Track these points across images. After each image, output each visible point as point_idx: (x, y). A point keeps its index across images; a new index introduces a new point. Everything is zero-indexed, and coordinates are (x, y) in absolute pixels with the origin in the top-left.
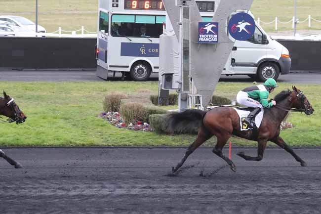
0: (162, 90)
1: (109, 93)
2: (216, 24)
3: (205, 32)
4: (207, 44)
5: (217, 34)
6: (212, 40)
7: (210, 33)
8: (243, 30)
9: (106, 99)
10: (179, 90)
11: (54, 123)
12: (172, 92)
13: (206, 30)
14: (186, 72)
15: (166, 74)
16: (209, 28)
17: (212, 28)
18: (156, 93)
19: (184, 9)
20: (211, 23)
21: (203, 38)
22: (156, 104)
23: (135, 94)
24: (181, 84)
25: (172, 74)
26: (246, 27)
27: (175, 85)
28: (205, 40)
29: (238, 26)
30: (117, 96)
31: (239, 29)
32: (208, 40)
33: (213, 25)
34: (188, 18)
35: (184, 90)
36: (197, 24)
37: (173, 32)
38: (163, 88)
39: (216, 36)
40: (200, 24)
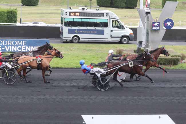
0: (138, 48)
1: (118, 49)
2: (159, 23)
3: (155, 26)
4: (155, 31)
6: (158, 29)
7: (157, 26)
8: (169, 25)
9: (117, 51)
10: (145, 48)
11: (97, 60)
12: (142, 48)
13: (155, 25)
14: (147, 41)
15: (140, 42)
16: (156, 24)
17: (158, 24)
18: (136, 49)
19: (147, 17)
20: (157, 23)
21: (154, 28)
23: (128, 49)
24: (145, 45)
25: (142, 42)
26: (170, 24)
27: (143, 46)
28: (154, 29)
29: (167, 24)
30: (121, 50)
31: (167, 25)
32: (156, 29)
33: (158, 23)
34: (148, 20)
35: (147, 48)
36: (152, 23)
37: (143, 26)
38: (139, 47)
39: (159, 27)
40: (153, 23)
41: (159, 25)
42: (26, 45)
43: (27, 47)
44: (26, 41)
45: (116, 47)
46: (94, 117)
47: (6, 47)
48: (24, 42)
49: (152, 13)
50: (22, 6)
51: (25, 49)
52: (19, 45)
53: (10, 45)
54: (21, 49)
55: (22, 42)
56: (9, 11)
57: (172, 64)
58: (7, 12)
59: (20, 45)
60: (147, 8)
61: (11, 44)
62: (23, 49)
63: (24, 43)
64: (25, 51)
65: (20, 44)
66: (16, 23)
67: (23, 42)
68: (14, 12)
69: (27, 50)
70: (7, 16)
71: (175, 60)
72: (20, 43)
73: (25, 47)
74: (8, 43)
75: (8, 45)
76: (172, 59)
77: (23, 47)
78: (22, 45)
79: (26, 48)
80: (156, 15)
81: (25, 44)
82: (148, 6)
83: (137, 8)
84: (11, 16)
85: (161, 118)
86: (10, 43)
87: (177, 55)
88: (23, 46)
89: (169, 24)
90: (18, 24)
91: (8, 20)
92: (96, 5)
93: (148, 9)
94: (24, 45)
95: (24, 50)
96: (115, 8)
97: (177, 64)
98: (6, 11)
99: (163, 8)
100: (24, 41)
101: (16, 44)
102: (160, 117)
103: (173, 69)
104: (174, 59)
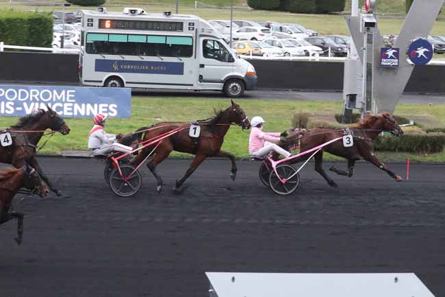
0: (346, 109)
1: (297, 111)
2: (397, 49)
3: (386, 57)
4: (388, 68)
5: (398, 59)
6: (394, 64)
7: (391, 58)
9: (295, 116)
10: (362, 110)
12: (355, 111)
13: (388, 55)
14: (369, 92)
15: (350, 95)
16: (390, 53)
17: (394, 53)
18: (341, 112)
19: (368, 35)
20: (393, 49)
21: (385, 62)
22: (340, 122)
23: (323, 112)
24: (363, 104)
25: (356, 95)
26: (425, 53)
27: (359, 105)
28: (386, 64)
29: (417, 52)
30: (305, 114)
31: (418, 54)
32: (389, 64)
33: (394, 51)
34: (371, 43)
35: (367, 110)
36: (380, 50)
37: (358, 56)
38: (347, 108)
39: (397, 60)
40: (382, 49)
41: (396, 55)
42: (74, 101)
43: (76, 106)
44: (74, 91)
45: (294, 108)
46: (235, 278)
47: (25, 104)
48: (70, 93)
49: (379, 26)
50: (66, 5)
51: (73, 111)
52: (57, 101)
53: (34, 100)
54: (63, 110)
55: (63, 92)
56: (35, 17)
57: (427, 150)
58: (29, 20)
59: (60, 101)
60: (369, 13)
61: (39, 97)
62: (66, 109)
63: (68, 96)
64: (71, 114)
65: (59, 98)
66: (51, 47)
67: (68, 93)
68: (46, 19)
69: (76, 114)
70: (30, 29)
71: (436, 139)
72: (59, 95)
73: (71, 105)
74: (31, 96)
75: (31, 99)
76: (427, 137)
77: (66, 105)
78: (64, 100)
79: (73, 107)
80: (390, 30)
81: (71, 98)
82: (369, 10)
83: (343, 12)
84: (40, 29)
85: (398, 282)
86: (36, 96)
87: (440, 129)
88: (66, 102)
89: (421, 52)
90: (56, 49)
91: (32, 40)
92: (246, 4)
93: (371, 15)
94: (68, 100)
95: (68, 111)
96: (292, 12)
97: (439, 151)
98: (26, 17)
99: (407, 12)
100: (68, 91)
101: (50, 98)
102: (396, 279)
103: (431, 161)
104: (432, 137)
